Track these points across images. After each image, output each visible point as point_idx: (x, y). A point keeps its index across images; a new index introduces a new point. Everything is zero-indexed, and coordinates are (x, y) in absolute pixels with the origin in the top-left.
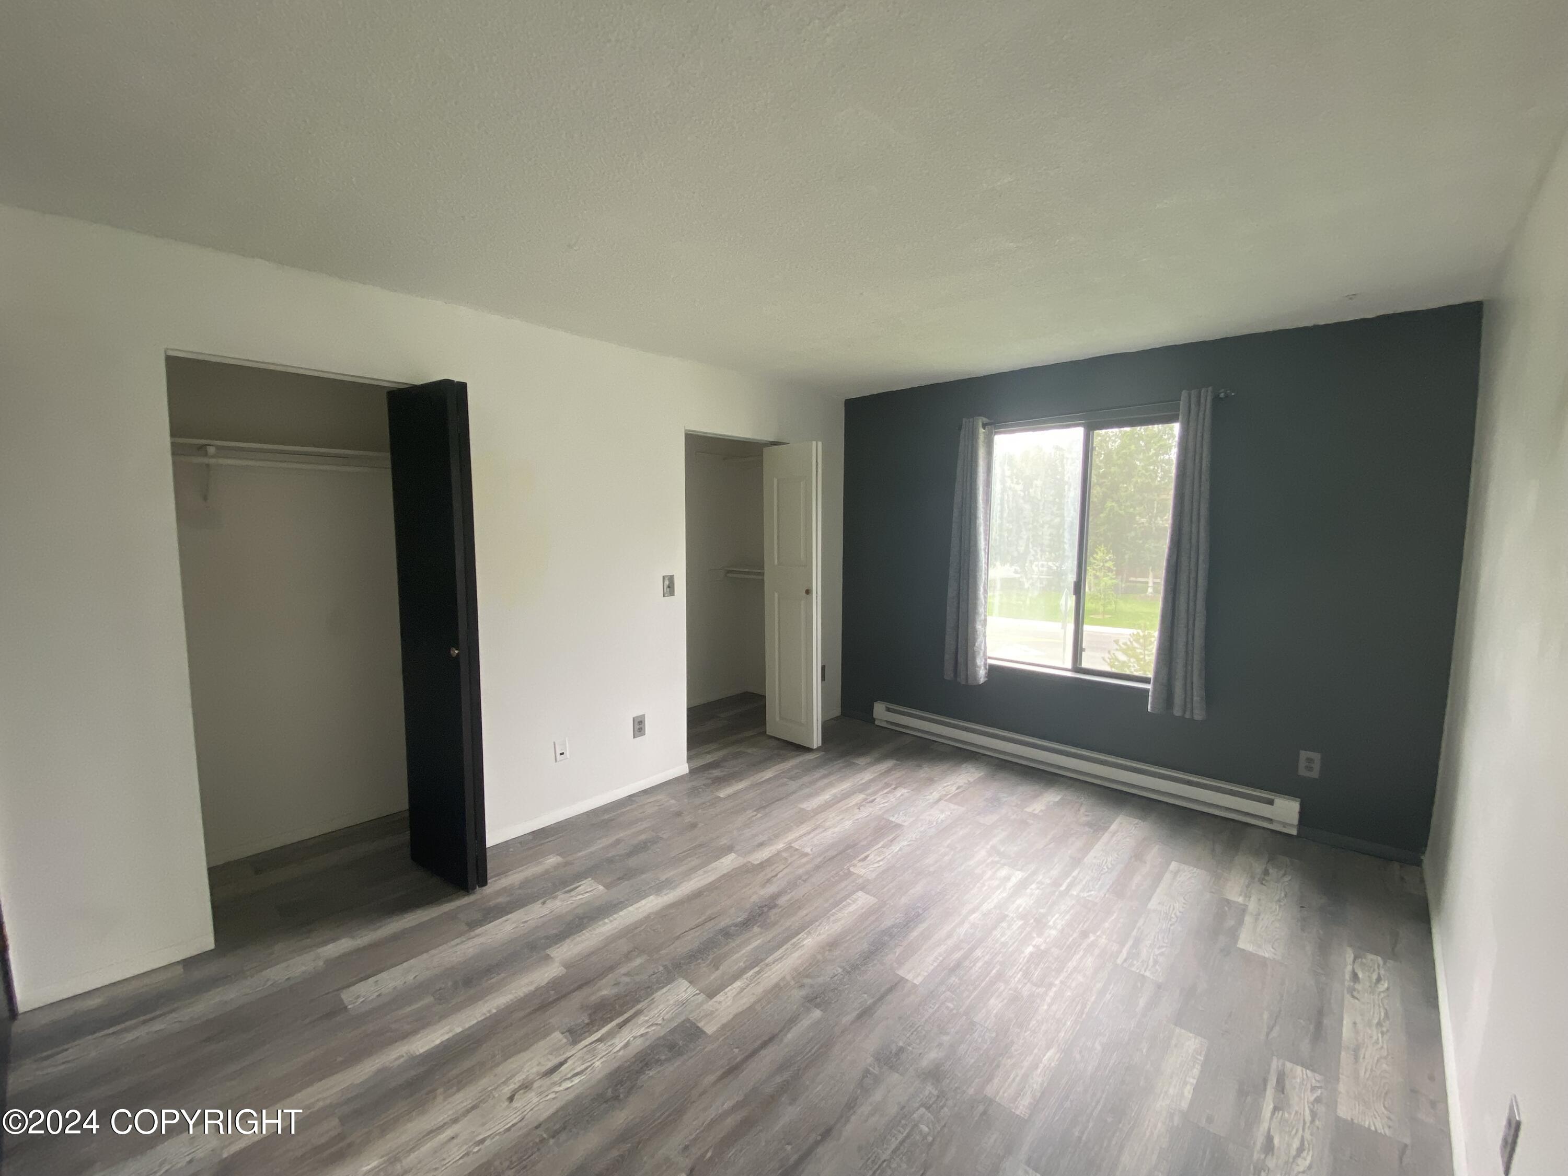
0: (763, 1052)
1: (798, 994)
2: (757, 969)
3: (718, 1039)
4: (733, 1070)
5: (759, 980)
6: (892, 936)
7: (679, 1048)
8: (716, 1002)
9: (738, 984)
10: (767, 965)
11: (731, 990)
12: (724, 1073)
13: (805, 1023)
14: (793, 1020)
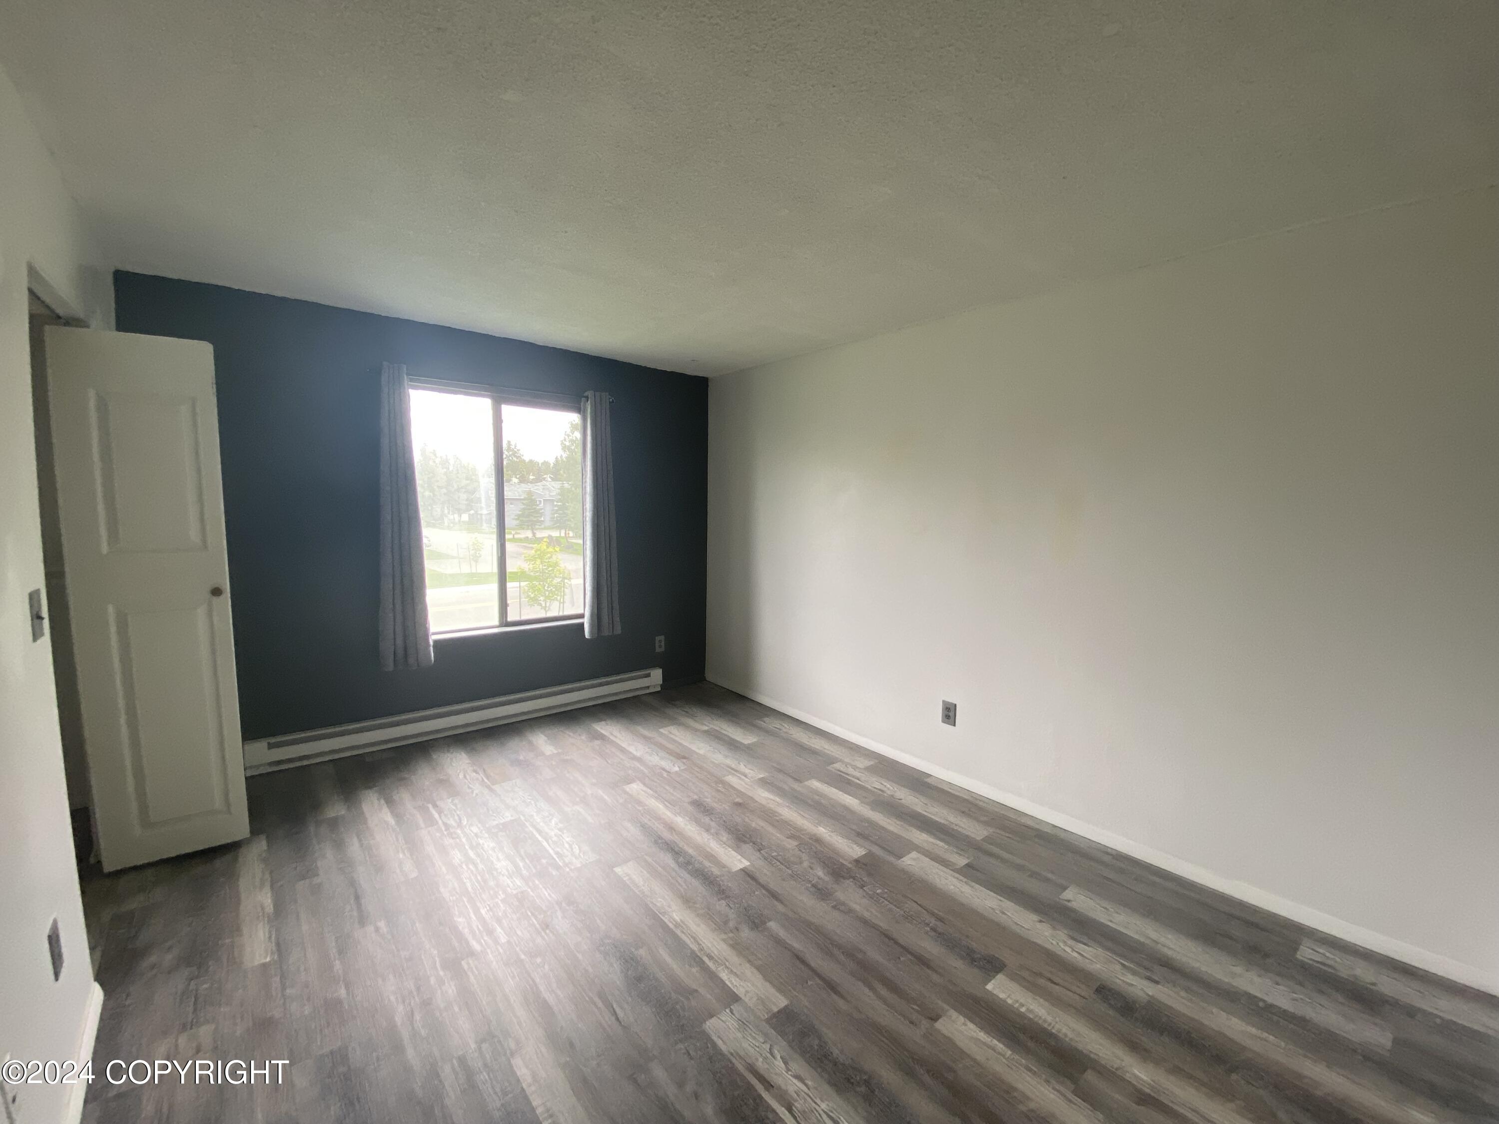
0: (813, 964)
1: (746, 933)
2: (705, 959)
3: (796, 996)
4: (832, 987)
5: (722, 958)
6: (688, 863)
7: (805, 1028)
8: (745, 995)
9: (724, 975)
10: (702, 950)
11: (731, 981)
12: (835, 993)
13: (782, 934)
14: (779, 942)
